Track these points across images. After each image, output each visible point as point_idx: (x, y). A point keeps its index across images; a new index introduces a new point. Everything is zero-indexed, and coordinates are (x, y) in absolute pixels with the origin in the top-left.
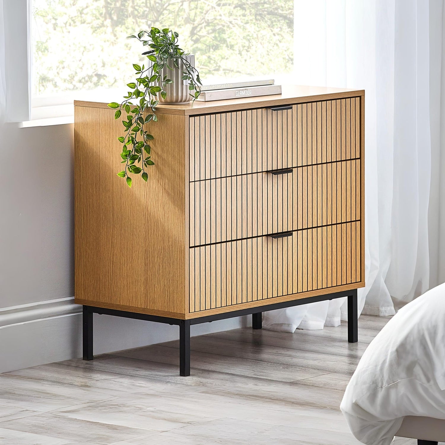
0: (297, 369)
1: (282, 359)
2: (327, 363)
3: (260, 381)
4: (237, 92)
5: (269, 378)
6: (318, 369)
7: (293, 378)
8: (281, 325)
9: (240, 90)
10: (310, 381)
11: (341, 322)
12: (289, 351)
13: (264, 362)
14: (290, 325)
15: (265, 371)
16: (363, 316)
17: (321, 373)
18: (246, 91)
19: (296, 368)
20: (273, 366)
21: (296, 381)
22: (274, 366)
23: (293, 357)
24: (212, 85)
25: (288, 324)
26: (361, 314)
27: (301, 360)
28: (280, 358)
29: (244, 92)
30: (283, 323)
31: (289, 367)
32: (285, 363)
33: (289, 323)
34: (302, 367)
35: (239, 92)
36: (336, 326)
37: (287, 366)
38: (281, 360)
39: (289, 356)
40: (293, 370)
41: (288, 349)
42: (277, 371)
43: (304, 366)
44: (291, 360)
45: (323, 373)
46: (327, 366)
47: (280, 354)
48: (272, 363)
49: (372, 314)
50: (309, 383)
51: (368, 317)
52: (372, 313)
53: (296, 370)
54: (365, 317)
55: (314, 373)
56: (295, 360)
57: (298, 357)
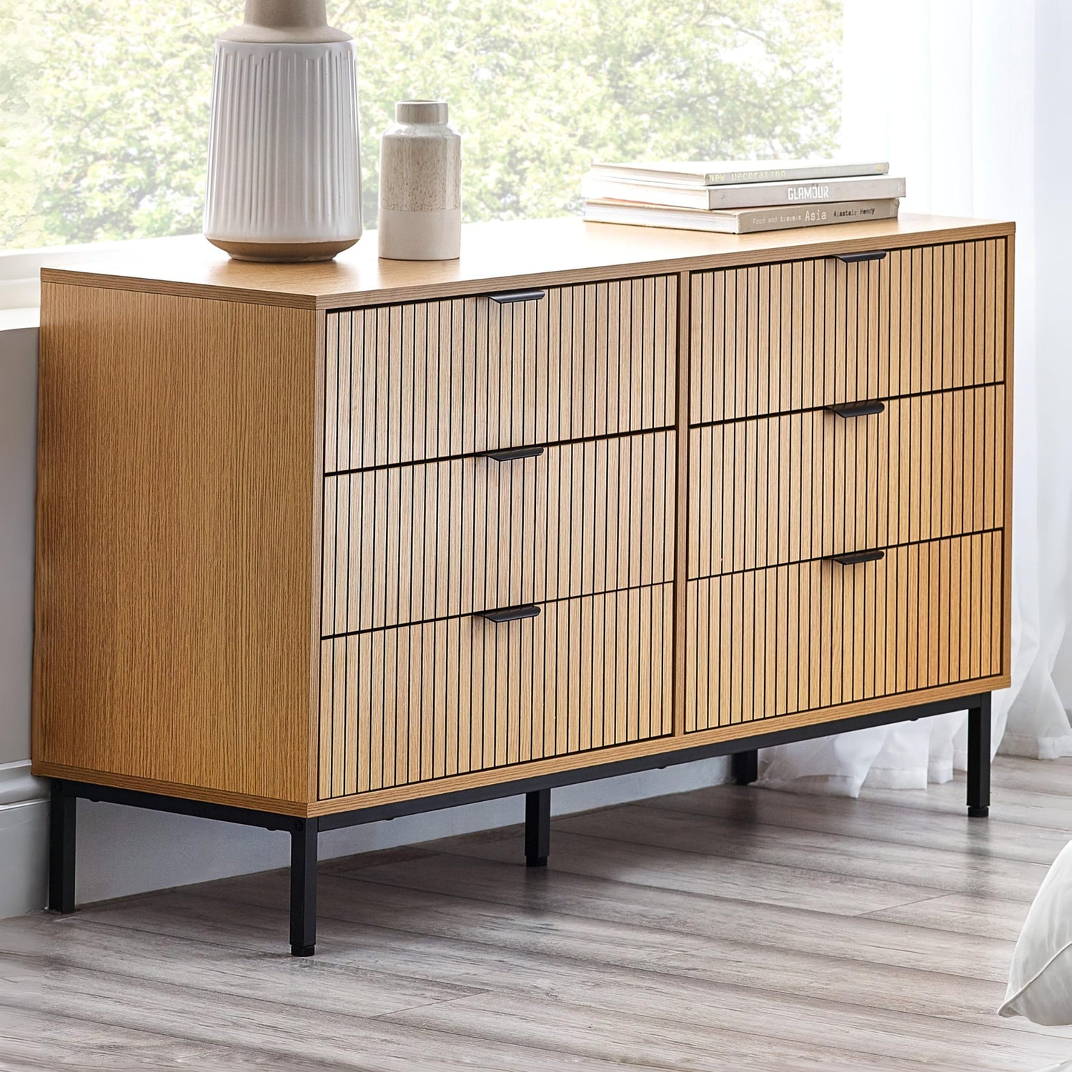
0: (865, 885)
1: (824, 859)
2: (934, 870)
3: (783, 912)
4: (792, 189)
5: (804, 907)
6: (916, 886)
7: (860, 906)
8: (825, 778)
9: (800, 186)
10: (900, 913)
11: (954, 774)
12: (839, 841)
13: (786, 868)
14: (848, 779)
15: (791, 890)
16: (1000, 759)
17: (923, 895)
18: (815, 188)
19: (862, 882)
20: (807, 876)
21: (868, 914)
22: (809, 878)
23: (852, 856)
24: (737, 173)
25: (842, 776)
26: (997, 754)
27: (871, 862)
28: (822, 859)
29: (810, 191)
30: (829, 773)
31: (845, 880)
32: (834, 870)
33: (846, 775)
34: (877, 879)
35: (797, 190)
36: (941, 782)
37: (841, 877)
38: (825, 862)
39: (842, 853)
40: (857, 888)
41: (837, 836)
42: (818, 889)
43: (880, 878)
44: (848, 864)
45: (927, 895)
46: (936, 878)
47: (819, 848)
48: (805, 871)
49: (1023, 754)
50: (900, 918)
51: (1011, 760)
52: (1021, 751)
53: (863, 887)
54: (1004, 759)
55: (906, 896)
56: (856, 864)
57: (863, 855)
